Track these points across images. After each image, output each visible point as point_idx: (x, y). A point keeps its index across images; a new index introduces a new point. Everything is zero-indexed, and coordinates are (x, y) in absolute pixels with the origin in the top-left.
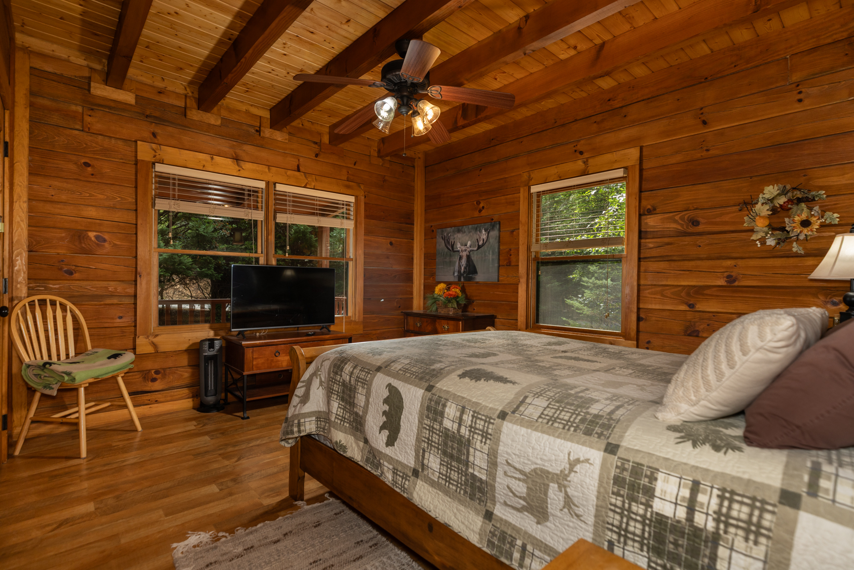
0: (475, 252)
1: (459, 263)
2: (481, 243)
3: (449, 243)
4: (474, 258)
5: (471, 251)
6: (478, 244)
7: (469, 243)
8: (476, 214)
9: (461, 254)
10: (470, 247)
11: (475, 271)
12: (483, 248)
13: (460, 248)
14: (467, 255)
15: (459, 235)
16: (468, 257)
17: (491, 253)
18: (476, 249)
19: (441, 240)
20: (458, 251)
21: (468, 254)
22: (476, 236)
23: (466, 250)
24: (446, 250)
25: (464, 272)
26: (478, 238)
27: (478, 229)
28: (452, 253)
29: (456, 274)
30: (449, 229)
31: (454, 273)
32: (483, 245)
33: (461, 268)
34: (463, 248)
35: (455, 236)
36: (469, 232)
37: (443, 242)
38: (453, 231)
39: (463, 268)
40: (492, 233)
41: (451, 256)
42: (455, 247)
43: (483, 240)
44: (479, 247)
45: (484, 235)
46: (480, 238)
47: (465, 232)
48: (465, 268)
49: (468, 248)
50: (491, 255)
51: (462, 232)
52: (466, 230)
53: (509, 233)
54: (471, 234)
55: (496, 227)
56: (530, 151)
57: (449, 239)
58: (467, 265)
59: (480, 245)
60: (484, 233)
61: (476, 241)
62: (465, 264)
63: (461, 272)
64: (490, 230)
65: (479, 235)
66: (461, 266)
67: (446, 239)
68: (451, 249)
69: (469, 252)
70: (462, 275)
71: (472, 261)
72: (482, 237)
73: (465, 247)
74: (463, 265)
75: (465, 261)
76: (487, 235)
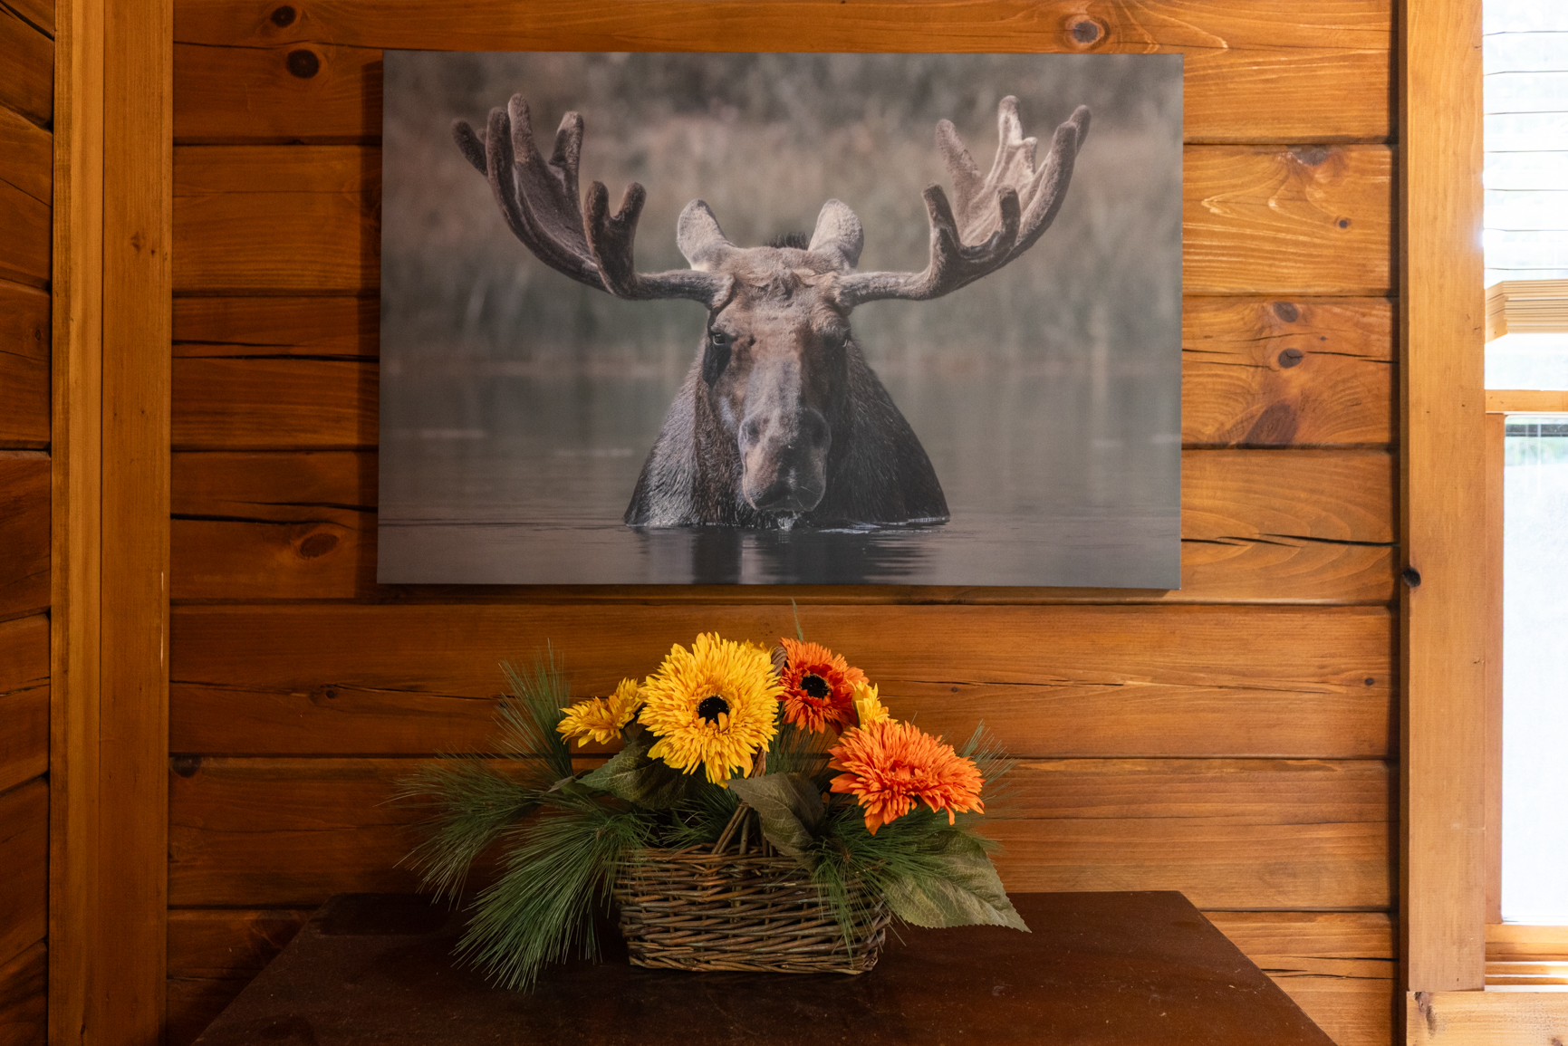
0: (914, 316)
1: (707, 410)
2: (978, 229)
3: (562, 202)
5: (855, 296)
6: (949, 241)
7: (830, 226)
9: (731, 318)
11: (913, 488)
13: (717, 258)
14: (806, 336)
17: (1100, 326)
18: (921, 278)
19: (455, 166)
20: (699, 292)
21: (823, 321)
23: (790, 288)
24: (527, 269)
25: (774, 495)
26: (945, 176)
27: (946, 99)
28: (606, 304)
29: (665, 513)
30: (556, 66)
31: (638, 506)
32: (1007, 248)
33: (732, 457)
34: (762, 263)
35: (653, 140)
36: (836, 118)
37: (483, 187)
38: (621, 91)
39: (754, 459)
41: (587, 326)
42: (643, 241)
43: (1010, 205)
44: (957, 268)
45: (1013, 159)
46: (969, 181)
47: (773, 112)
48: (785, 457)
49: (822, 266)
50: (1100, 353)
51: (742, 103)
52: (786, 90)
53: (1264, 164)
54: (861, 137)
55: (1160, 103)
57: (559, 159)
58: (808, 428)
59: (971, 252)
60: (1015, 137)
61: (927, 206)
62: (784, 420)
63: (728, 492)
64: (1085, 120)
65: (954, 157)
66: (731, 441)
67: (520, 157)
68: (592, 264)
69: (829, 302)
70: (747, 518)
71: (878, 395)
72: (990, 179)
73: (787, 252)
74: (754, 432)
75: (793, 395)
76: (1049, 159)
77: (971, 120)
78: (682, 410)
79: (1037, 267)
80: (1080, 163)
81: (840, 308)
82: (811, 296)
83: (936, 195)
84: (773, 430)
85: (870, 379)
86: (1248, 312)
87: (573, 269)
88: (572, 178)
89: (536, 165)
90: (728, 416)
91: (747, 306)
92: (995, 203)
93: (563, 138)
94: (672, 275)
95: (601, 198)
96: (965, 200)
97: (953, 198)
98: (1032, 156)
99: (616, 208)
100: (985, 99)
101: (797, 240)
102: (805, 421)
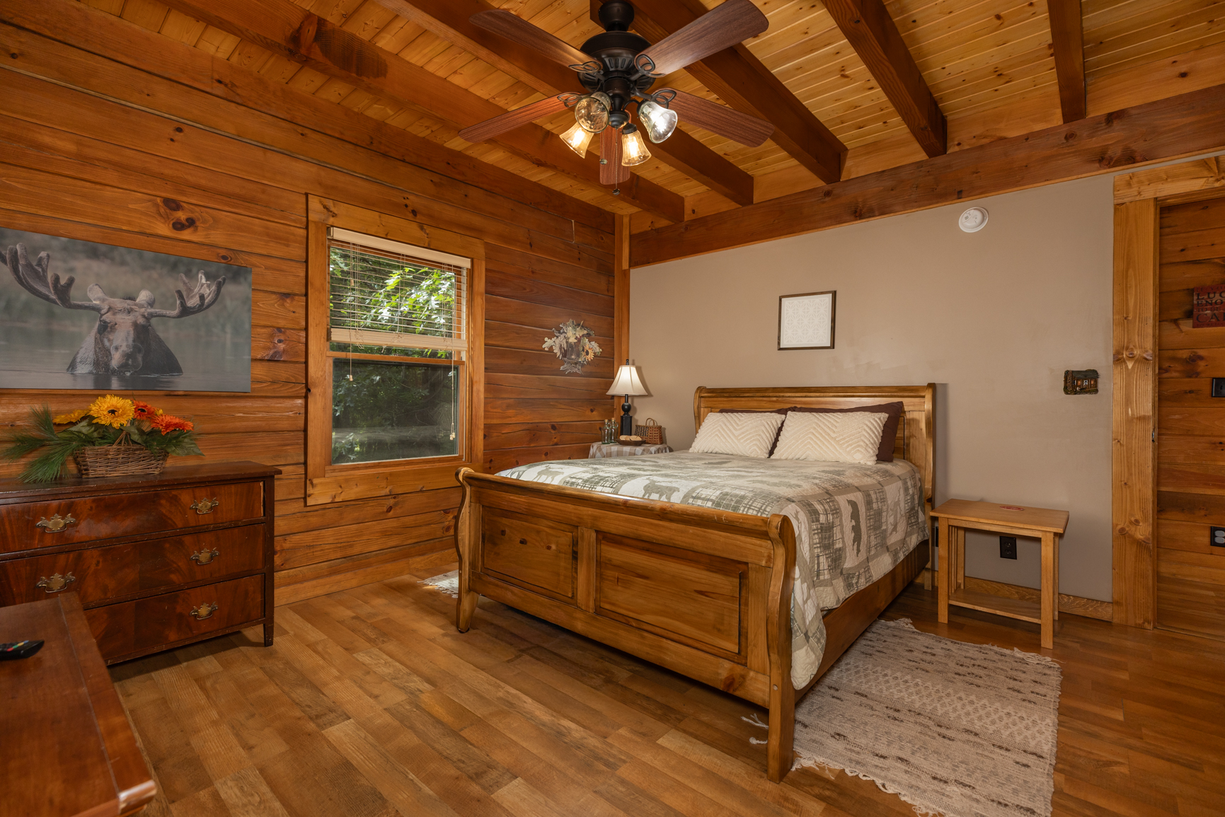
0: (172, 322)
1: (99, 342)
2: (192, 302)
3: (42, 278)
4: (170, 334)
5: (152, 315)
6: (183, 304)
7: (143, 296)
8: (164, 229)
9: (108, 317)
10: (151, 304)
11: (171, 365)
12: (200, 316)
13: (103, 300)
14: (135, 325)
15: (97, 266)
16: (143, 332)
17: (229, 329)
18: (175, 312)
20: (96, 309)
21: (141, 321)
22: (173, 283)
25: (124, 366)
26: (181, 287)
28: (59, 309)
29: (83, 369)
30: (38, 238)
31: (72, 366)
32: (201, 307)
33: (107, 353)
34: (119, 303)
39: (117, 356)
40: (229, 288)
41: (51, 315)
43: (202, 297)
44: (185, 311)
45: (203, 286)
46: (190, 290)
47: (123, 263)
48: (127, 356)
49: (141, 306)
50: (229, 336)
51: (113, 259)
52: (128, 258)
53: (274, 296)
54: (155, 275)
55: (246, 279)
56: (324, 162)
57: (39, 264)
58: (136, 349)
59: (190, 308)
60: (204, 281)
61: (176, 295)
62: (127, 346)
63: (107, 365)
64: (224, 280)
65: (185, 283)
66: (109, 351)
67: (22, 262)
68: (53, 297)
69: (143, 316)
70: (114, 372)
71: (160, 342)
72: (196, 290)
73: (129, 301)
74: (117, 348)
75: (131, 340)
76: (214, 288)
78: (89, 341)
79: (210, 314)
80: (223, 290)
81: (148, 318)
82: (137, 314)
83: (179, 293)
84: (124, 348)
85: (157, 337)
86: (269, 330)
87: (47, 298)
88: (44, 271)
89: (29, 265)
90: (107, 343)
91: (114, 314)
92: (197, 296)
93: (41, 259)
94: (86, 303)
95: (57, 279)
97: (185, 294)
98: (209, 286)
99: (63, 281)
100: (194, 270)
101: (133, 299)
102: (135, 347)
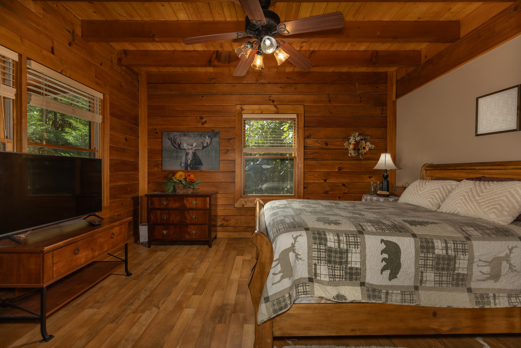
1: (186, 158)
2: (205, 145)
3: (175, 143)
4: (200, 154)
5: (196, 150)
6: (203, 146)
7: (195, 145)
8: (200, 125)
9: (187, 151)
10: (196, 147)
11: (200, 163)
12: (207, 148)
13: (186, 147)
14: (193, 152)
15: (186, 138)
16: (194, 154)
17: (214, 152)
18: (201, 148)
19: (168, 140)
20: (185, 149)
21: (194, 151)
22: (201, 140)
23: (192, 149)
24: (173, 148)
25: (191, 164)
26: (203, 141)
27: (203, 135)
28: (179, 150)
29: (183, 165)
30: (175, 133)
31: (181, 164)
32: (207, 146)
33: (188, 161)
34: (190, 147)
35: (182, 138)
36: (195, 137)
37: (170, 142)
38: (180, 135)
39: (189, 161)
40: (214, 139)
41: (177, 152)
42: (181, 146)
43: (207, 143)
44: (204, 147)
45: (208, 140)
46: (204, 141)
47: (190, 136)
48: (191, 161)
49: (194, 147)
50: (214, 153)
51: (188, 136)
52: (191, 135)
53: (226, 140)
54: (197, 138)
55: (218, 136)
56: (241, 93)
57: (175, 140)
58: (193, 159)
59: (205, 146)
60: (208, 138)
61: (201, 143)
62: (191, 158)
63: (187, 164)
64: (213, 137)
65: (203, 140)
66: (187, 160)
67: (172, 140)
68: (178, 147)
69: (194, 150)
70: (189, 165)
71: (198, 157)
72: (206, 141)
73: (191, 146)
74: (189, 159)
75: (192, 157)
76: (210, 140)
77: (205, 137)
78: (184, 158)
79: (209, 147)
80: (212, 140)
81: (195, 150)
82: (193, 150)
83: (202, 142)
84: (190, 159)
85: (197, 155)
87: (176, 148)
88: (176, 141)
89: (174, 140)
90: (187, 158)
91: (189, 150)
92: (206, 143)
93: (175, 138)
94: (183, 148)
95: (178, 143)
96: (204, 143)
97: (203, 143)
98: (209, 140)
99: (179, 143)
100: (205, 135)
101: (192, 146)
102: (193, 158)
